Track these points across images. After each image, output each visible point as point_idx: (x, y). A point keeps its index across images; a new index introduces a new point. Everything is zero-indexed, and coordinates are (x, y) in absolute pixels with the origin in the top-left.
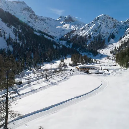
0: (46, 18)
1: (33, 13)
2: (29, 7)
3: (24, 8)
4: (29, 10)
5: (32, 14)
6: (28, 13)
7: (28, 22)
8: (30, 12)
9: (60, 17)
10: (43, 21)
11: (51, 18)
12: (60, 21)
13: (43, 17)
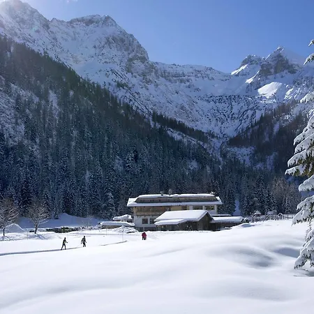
0: (191, 70)
1: (137, 52)
2: (124, 33)
3: (108, 39)
4: (125, 42)
5: (136, 58)
6: (120, 53)
7: (120, 85)
8: (127, 49)
9: (244, 63)
10: (181, 81)
11: (211, 69)
12: (244, 75)
13: (179, 69)
